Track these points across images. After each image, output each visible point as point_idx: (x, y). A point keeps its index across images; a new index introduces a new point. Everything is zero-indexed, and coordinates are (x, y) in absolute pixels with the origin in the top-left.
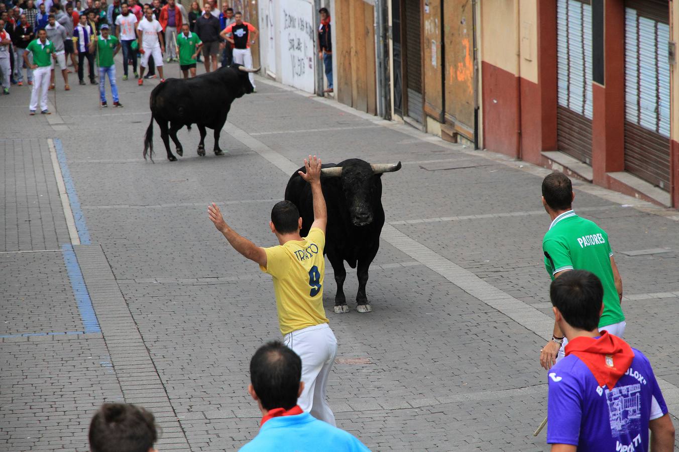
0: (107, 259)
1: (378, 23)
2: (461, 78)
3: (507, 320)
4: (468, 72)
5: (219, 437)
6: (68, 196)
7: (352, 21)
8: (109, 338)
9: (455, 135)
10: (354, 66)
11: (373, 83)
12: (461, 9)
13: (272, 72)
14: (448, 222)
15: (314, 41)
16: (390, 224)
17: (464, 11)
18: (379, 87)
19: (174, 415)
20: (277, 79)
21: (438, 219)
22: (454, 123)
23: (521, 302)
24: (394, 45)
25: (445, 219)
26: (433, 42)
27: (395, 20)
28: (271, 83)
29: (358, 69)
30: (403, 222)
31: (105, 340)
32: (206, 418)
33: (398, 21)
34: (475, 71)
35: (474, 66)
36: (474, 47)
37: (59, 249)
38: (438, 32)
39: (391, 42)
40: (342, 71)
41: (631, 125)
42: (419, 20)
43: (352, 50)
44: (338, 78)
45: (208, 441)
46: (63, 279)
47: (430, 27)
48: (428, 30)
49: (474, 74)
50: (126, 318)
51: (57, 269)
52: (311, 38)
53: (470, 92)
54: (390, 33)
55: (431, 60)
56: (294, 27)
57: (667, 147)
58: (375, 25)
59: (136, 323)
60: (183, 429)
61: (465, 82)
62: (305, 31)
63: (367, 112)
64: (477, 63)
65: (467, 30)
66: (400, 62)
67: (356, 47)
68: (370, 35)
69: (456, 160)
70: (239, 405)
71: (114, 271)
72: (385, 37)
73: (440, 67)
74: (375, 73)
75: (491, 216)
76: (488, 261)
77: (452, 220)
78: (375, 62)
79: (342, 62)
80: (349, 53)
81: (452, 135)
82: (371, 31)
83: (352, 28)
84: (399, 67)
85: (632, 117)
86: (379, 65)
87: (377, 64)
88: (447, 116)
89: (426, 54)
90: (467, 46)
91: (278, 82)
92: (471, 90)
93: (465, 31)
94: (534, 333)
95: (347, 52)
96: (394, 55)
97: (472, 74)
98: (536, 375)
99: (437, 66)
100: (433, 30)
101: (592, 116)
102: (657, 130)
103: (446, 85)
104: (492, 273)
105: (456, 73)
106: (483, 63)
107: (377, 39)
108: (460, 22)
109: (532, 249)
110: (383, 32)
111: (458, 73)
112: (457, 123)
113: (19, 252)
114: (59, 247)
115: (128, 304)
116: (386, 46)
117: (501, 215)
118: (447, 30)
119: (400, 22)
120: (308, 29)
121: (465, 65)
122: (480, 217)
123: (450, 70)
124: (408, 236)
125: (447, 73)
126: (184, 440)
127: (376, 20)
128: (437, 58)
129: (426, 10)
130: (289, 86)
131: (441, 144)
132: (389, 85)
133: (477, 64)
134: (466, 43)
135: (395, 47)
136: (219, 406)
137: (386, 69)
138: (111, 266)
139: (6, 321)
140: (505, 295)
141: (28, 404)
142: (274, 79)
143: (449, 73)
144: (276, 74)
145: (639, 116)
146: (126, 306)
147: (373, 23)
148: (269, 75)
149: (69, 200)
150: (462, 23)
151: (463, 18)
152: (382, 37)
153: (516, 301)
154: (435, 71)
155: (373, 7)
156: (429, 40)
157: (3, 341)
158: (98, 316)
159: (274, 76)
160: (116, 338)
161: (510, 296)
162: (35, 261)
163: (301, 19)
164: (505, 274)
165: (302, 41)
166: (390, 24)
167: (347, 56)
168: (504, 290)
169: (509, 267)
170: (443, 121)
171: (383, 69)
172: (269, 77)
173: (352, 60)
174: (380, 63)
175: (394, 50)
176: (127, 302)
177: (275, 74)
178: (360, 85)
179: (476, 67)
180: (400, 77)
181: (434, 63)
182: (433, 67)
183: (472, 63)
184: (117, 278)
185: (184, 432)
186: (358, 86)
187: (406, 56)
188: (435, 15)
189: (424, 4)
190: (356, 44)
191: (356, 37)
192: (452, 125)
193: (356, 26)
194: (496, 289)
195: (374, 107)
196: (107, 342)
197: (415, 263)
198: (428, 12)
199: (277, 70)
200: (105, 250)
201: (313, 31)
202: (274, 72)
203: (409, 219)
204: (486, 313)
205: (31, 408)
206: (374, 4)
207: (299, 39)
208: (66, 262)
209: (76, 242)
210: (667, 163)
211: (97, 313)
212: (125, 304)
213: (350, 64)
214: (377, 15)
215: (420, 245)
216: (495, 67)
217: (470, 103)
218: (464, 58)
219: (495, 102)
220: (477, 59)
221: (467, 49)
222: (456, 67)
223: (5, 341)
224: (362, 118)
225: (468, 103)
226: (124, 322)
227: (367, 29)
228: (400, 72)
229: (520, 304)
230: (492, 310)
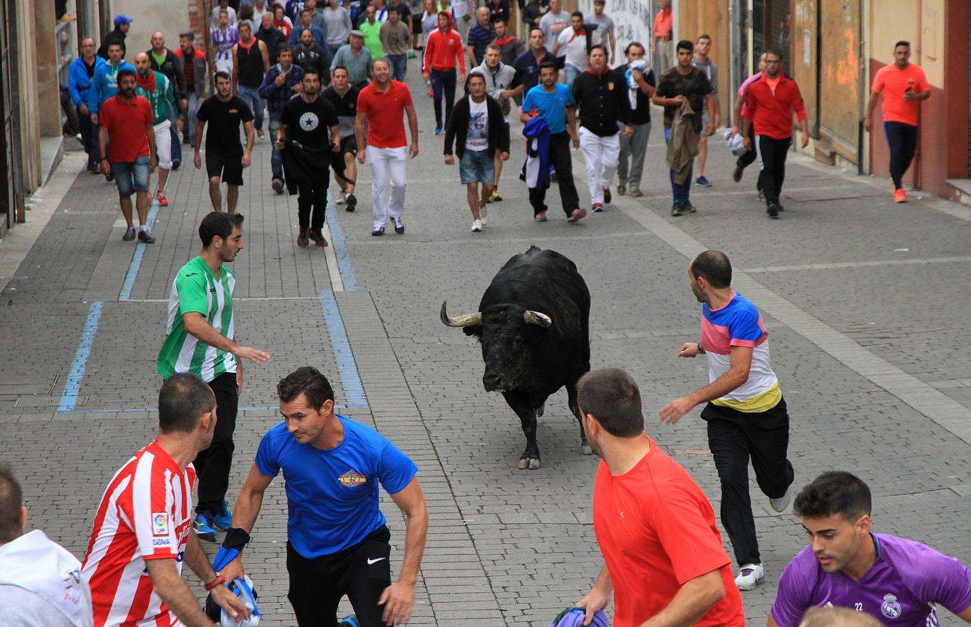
0: (377, 310)
1: (734, 6)
2: (842, 80)
3: (896, 402)
4: (852, 73)
5: (517, 547)
6: (329, 227)
7: (700, 3)
8: (378, 414)
9: (833, 155)
14: (820, 271)
15: (650, 29)
16: (744, 272)
19: (460, 517)
21: (807, 267)
22: (831, 139)
23: (916, 379)
24: (754, 36)
25: (817, 266)
26: (807, 33)
27: (756, 3)
30: (762, 270)
31: (373, 417)
32: (502, 523)
33: (760, 4)
34: (861, 72)
35: (859, 64)
36: (860, 40)
37: (317, 296)
38: (813, 19)
39: (750, 32)
42: (788, 2)
45: (503, 552)
46: (320, 335)
47: (802, 12)
48: (799, 16)
49: (860, 74)
50: (400, 389)
51: (313, 322)
52: (646, 25)
53: (854, 100)
54: (750, 20)
55: (803, 56)
56: (624, 9)
58: (730, 9)
59: (413, 396)
60: (471, 536)
61: (847, 86)
62: (638, 15)
64: (864, 60)
65: (852, 18)
68: (724, 21)
69: (832, 188)
70: (544, 506)
71: (386, 327)
72: (743, 26)
73: (814, 66)
74: (729, 71)
75: (878, 263)
76: (873, 323)
77: (827, 269)
78: (729, 58)
81: (828, 154)
82: (724, 16)
83: (700, 13)
86: (735, 62)
87: (732, 60)
88: (823, 130)
89: (797, 48)
90: (851, 38)
92: (855, 96)
93: (849, 19)
94: (932, 421)
96: (755, 49)
97: (857, 76)
98: (934, 477)
99: (811, 64)
100: (806, 17)
103: (822, 89)
104: (878, 340)
105: (835, 73)
106: (871, 61)
107: (733, 27)
108: (842, 6)
109: (932, 308)
110: (740, 18)
111: (839, 74)
112: (836, 140)
113: (267, 299)
114: (317, 295)
115: (403, 371)
116: (744, 37)
117: (891, 262)
118: (824, 17)
119: (763, 5)
120: (643, 13)
121: (847, 64)
122: (863, 264)
123: (827, 70)
124: (768, 288)
125: (823, 73)
126: (472, 550)
127: (731, 2)
128: (811, 53)
131: (814, 167)
133: (863, 63)
134: (850, 34)
135: (756, 38)
136: (518, 507)
137: (743, 66)
138: (382, 320)
139: (248, 388)
140: (896, 370)
141: (275, 498)
143: (827, 74)
146: (401, 373)
147: (728, 7)
149: (330, 232)
150: (844, 7)
152: (739, 25)
153: (908, 377)
154: (807, 70)
156: (800, 30)
157: (244, 415)
158: (365, 385)
160: (387, 414)
161: (902, 371)
162: (285, 311)
164: (894, 341)
165: (633, 28)
166: (750, 7)
168: (896, 364)
169: (899, 332)
170: (818, 137)
171: (739, 67)
174: (736, 60)
175: (755, 41)
176: (402, 368)
179: (862, 66)
181: (807, 60)
182: (804, 65)
183: (857, 61)
184: (390, 335)
185: (473, 540)
191: (705, 24)
192: (829, 141)
193: (706, 10)
194: (882, 360)
196: (376, 419)
197: (776, 325)
200: (375, 299)
201: (649, 15)
203: (769, 266)
204: (868, 392)
205: (278, 504)
207: (630, 26)
208: (325, 312)
209: (338, 288)
211: (363, 381)
212: (400, 370)
215: (784, 301)
217: (853, 113)
218: (846, 54)
220: (864, 56)
221: (851, 42)
222: (835, 65)
223: (246, 415)
225: (850, 113)
226: (397, 393)
227: (720, 14)
229: (913, 381)
230: (877, 389)
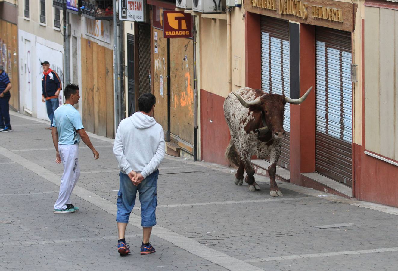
1: (116, 64)
2: (183, 104)
4: (189, 99)
7: (95, 64)
9: (179, 150)
10: (96, 100)
11: (112, 112)
12: (184, 49)
13: (29, 110)
17: (186, 50)
18: (116, 115)
20: (33, 115)
22: (177, 140)
26: (161, 77)
27: (130, 61)
28: (28, 118)
29: (99, 102)
33: (132, 62)
34: (195, 97)
35: (194, 93)
36: (194, 79)
38: (165, 68)
39: (126, 79)
40: (86, 105)
41: (321, 134)
42: (150, 60)
43: (94, 87)
44: (83, 110)
47: (158, 64)
48: (157, 67)
49: (194, 100)
53: (191, 115)
54: (126, 72)
55: (159, 91)
57: (350, 151)
58: (114, 66)
61: (187, 107)
63: (106, 137)
64: (197, 90)
65: (189, 65)
66: (134, 95)
67: (98, 85)
68: (110, 74)
69: (179, 167)
72: (122, 75)
73: (166, 96)
74: (113, 104)
78: (113, 96)
79: (86, 97)
80: (92, 89)
81: (175, 150)
82: (110, 70)
83: (95, 70)
84: (133, 98)
85: (321, 128)
86: (117, 98)
87: (115, 97)
88: (172, 136)
89: (155, 86)
90: (189, 78)
91: (33, 117)
92: (191, 113)
93: (187, 66)
95: (90, 89)
96: (129, 89)
97: (192, 101)
99: (164, 95)
100: (161, 66)
101: (289, 129)
102: (342, 138)
103: (171, 111)
104: (211, 241)
105: (179, 99)
106: (201, 90)
107: (116, 77)
108: (183, 58)
110: (120, 70)
111: (181, 100)
112: (180, 141)
116: (122, 82)
118: (172, 66)
119: (135, 62)
121: (186, 94)
123: (174, 98)
125: (172, 101)
127: (114, 61)
128: (164, 89)
129: (155, 51)
130: (43, 120)
131: (167, 158)
132: (125, 113)
133: (197, 93)
134: (188, 76)
135: (130, 82)
137: (122, 100)
140: (222, 254)
142: (30, 115)
143: (174, 101)
144: (33, 110)
145: (327, 128)
147: (113, 64)
148: (26, 112)
150: (184, 59)
151: (186, 56)
152: (120, 75)
153: (231, 257)
154: (162, 100)
155: (112, 51)
156: (157, 75)
159: (30, 113)
163: (53, 65)
166: (126, 64)
167: (90, 92)
168: (221, 251)
169: (224, 237)
170: (169, 140)
171: (119, 101)
172: (27, 114)
173: (94, 95)
174: (118, 96)
175: (129, 85)
177: (31, 111)
178: (101, 115)
179: (196, 94)
180: (134, 105)
181: (162, 93)
182: (160, 97)
183: (192, 92)
186: (99, 116)
187: (138, 89)
188: (163, 55)
189: (154, 46)
190: (98, 82)
191: (98, 76)
192: (176, 142)
193: (98, 67)
195: (112, 132)
198: (157, 52)
199: (33, 108)
201: (63, 74)
202: (31, 109)
204: (206, 266)
206: (113, 49)
210: (350, 164)
213: (93, 98)
214: (116, 57)
216: (211, 93)
217: (190, 123)
218: (186, 88)
219: (211, 121)
220: (197, 88)
221: (189, 80)
222: (179, 96)
224: (102, 140)
225: (189, 124)
227: (107, 69)
228: (134, 103)
